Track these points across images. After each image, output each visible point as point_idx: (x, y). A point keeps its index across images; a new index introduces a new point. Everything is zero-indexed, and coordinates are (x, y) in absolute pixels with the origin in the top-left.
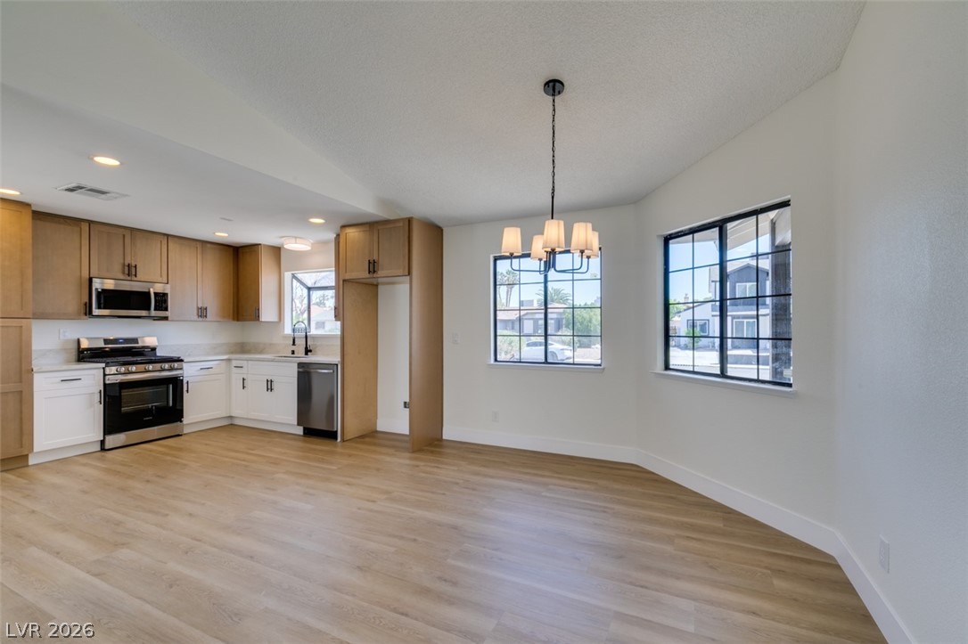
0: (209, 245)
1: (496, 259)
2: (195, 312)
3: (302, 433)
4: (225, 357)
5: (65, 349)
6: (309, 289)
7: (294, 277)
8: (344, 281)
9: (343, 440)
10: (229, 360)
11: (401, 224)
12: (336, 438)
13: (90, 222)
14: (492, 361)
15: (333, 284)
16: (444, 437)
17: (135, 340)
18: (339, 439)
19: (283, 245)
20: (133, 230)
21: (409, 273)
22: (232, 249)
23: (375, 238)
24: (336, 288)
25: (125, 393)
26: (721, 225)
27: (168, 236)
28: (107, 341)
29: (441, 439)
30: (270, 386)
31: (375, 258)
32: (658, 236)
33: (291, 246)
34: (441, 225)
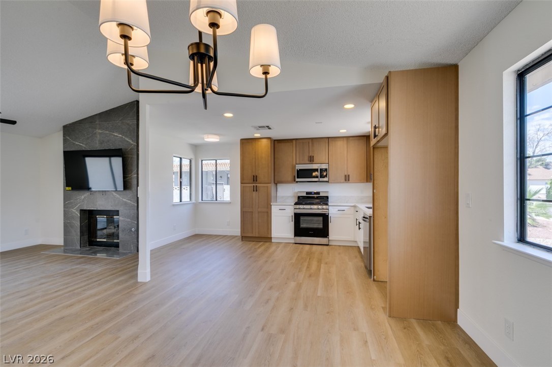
0: (351, 138)
2: (343, 178)
4: (352, 205)
5: (294, 196)
8: (373, 148)
9: (375, 280)
10: (355, 206)
13: (296, 139)
17: (318, 193)
18: (373, 278)
20: (312, 139)
22: (365, 138)
23: (378, 105)
25: (302, 218)
27: (328, 138)
28: (307, 193)
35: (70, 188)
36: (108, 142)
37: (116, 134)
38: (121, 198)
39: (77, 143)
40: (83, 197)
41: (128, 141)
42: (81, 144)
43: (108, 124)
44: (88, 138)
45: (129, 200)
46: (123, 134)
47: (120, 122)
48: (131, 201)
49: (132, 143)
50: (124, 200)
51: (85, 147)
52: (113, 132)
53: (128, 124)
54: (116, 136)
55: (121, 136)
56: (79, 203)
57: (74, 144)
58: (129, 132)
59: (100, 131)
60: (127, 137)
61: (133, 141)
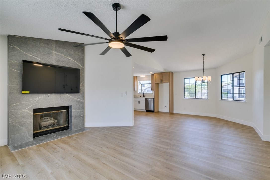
1: (185, 79)
3: (145, 111)
6: (141, 84)
7: (139, 82)
8: (155, 83)
9: (155, 112)
11: (167, 73)
12: (153, 112)
14: (184, 98)
15: (151, 83)
16: (174, 113)
18: (154, 112)
19: (140, 76)
21: (169, 82)
23: (162, 75)
24: (152, 84)
26: (233, 74)
29: (173, 113)
30: (139, 102)
31: (162, 79)
32: (220, 75)
33: (142, 76)
34: (173, 72)
35: (28, 92)
36: (64, 62)
37: (69, 58)
38: (73, 98)
39: (29, 55)
40: (37, 99)
41: (78, 65)
42: (36, 58)
43: (64, 50)
44: (44, 55)
45: (79, 99)
46: (75, 59)
47: (73, 52)
48: (80, 99)
49: (81, 66)
50: (76, 99)
51: (39, 60)
52: (68, 57)
53: (78, 55)
54: (70, 60)
55: (73, 60)
56: (33, 104)
57: (26, 55)
58: (79, 60)
59: (56, 53)
60: (78, 62)
61: (81, 65)
